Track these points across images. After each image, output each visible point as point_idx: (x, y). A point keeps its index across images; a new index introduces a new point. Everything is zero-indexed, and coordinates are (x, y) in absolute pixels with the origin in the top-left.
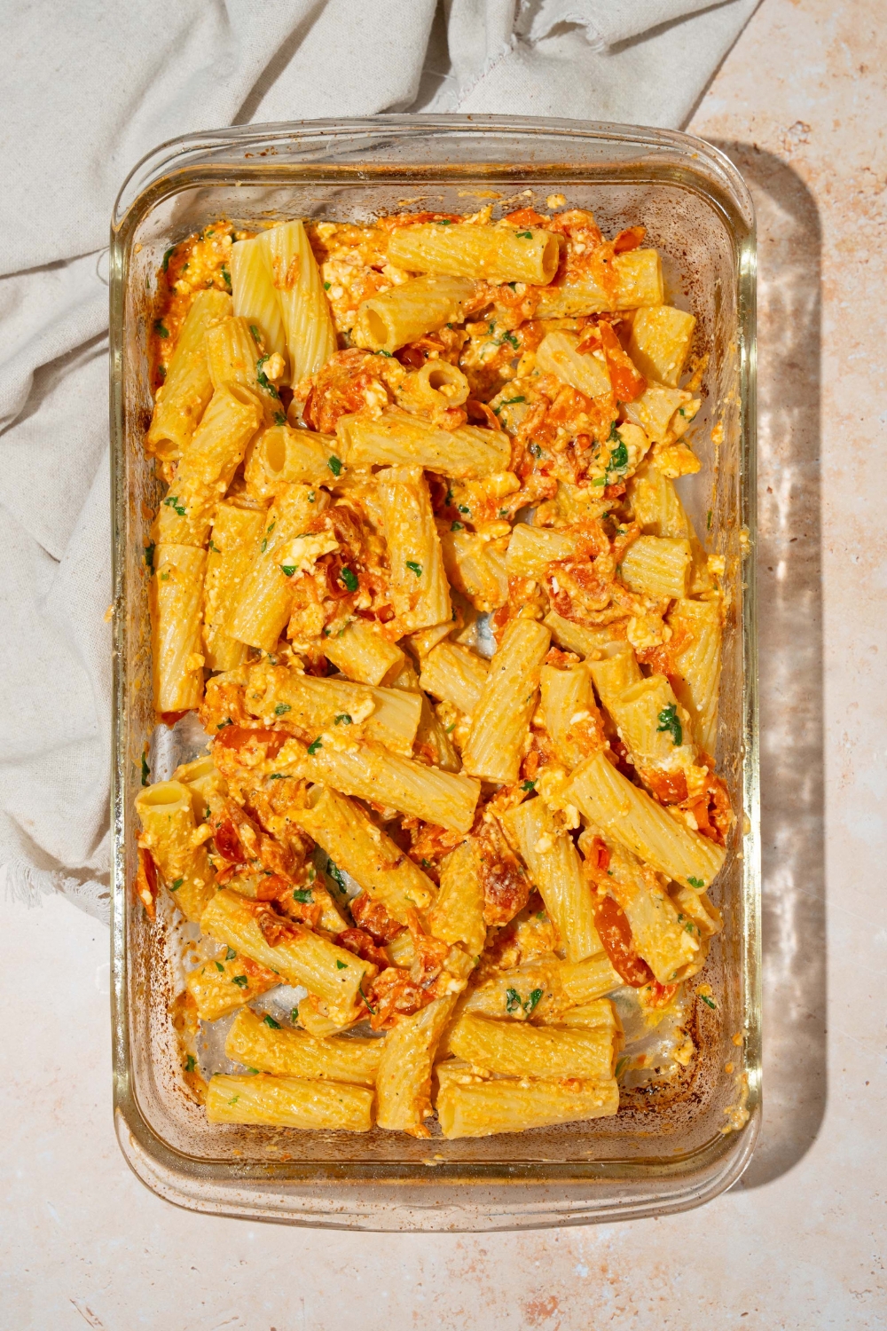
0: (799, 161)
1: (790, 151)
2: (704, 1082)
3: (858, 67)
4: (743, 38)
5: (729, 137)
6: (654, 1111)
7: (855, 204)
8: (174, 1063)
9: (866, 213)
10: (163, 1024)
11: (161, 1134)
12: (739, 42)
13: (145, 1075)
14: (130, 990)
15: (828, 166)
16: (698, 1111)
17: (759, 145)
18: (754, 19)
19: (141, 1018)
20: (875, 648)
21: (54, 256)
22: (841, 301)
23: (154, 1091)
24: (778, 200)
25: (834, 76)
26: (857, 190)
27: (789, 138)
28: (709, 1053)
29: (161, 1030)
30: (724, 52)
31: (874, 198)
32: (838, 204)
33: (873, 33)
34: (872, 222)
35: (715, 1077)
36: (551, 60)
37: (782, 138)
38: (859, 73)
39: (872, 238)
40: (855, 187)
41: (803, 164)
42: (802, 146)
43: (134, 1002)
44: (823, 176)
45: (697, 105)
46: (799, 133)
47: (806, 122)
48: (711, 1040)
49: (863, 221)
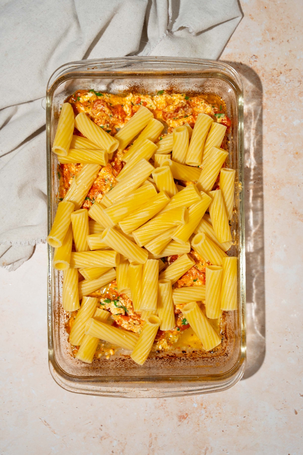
0: (254, 67)
1: (251, 64)
2: (229, 350)
3: (271, 38)
4: (236, 29)
5: (233, 60)
6: (213, 359)
7: (271, 80)
8: (67, 345)
9: (275, 82)
10: (64, 333)
11: (63, 369)
12: (236, 31)
13: (58, 350)
14: (53, 324)
15: (263, 68)
16: (227, 359)
17: (242, 63)
18: (240, 24)
19: (57, 332)
20: (280, 214)
21: (29, 100)
22: (268, 109)
23: (61, 354)
24: (248, 79)
25: (264, 41)
26: (272, 76)
27: (251, 60)
28: (230, 341)
29: (63, 335)
30: (231, 34)
31: (277, 78)
32: (266, 80)
33: (276, 28)
34: (276, 85)
35: (232, 349)
36: (179, 38)
37: (249, 60)
38: (272, 40)
39: (277, 90)
40: (271, 75)
41: (255, 68)
42: (255, 63)
43: (55, 328)
44: (261, 71)
45: (223, 51)
46: (254, 58)
47: (256, 55)
48: (231, 337)
49: (274, 85)
